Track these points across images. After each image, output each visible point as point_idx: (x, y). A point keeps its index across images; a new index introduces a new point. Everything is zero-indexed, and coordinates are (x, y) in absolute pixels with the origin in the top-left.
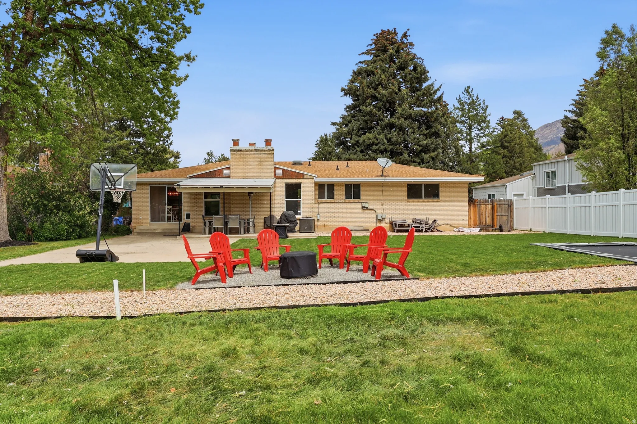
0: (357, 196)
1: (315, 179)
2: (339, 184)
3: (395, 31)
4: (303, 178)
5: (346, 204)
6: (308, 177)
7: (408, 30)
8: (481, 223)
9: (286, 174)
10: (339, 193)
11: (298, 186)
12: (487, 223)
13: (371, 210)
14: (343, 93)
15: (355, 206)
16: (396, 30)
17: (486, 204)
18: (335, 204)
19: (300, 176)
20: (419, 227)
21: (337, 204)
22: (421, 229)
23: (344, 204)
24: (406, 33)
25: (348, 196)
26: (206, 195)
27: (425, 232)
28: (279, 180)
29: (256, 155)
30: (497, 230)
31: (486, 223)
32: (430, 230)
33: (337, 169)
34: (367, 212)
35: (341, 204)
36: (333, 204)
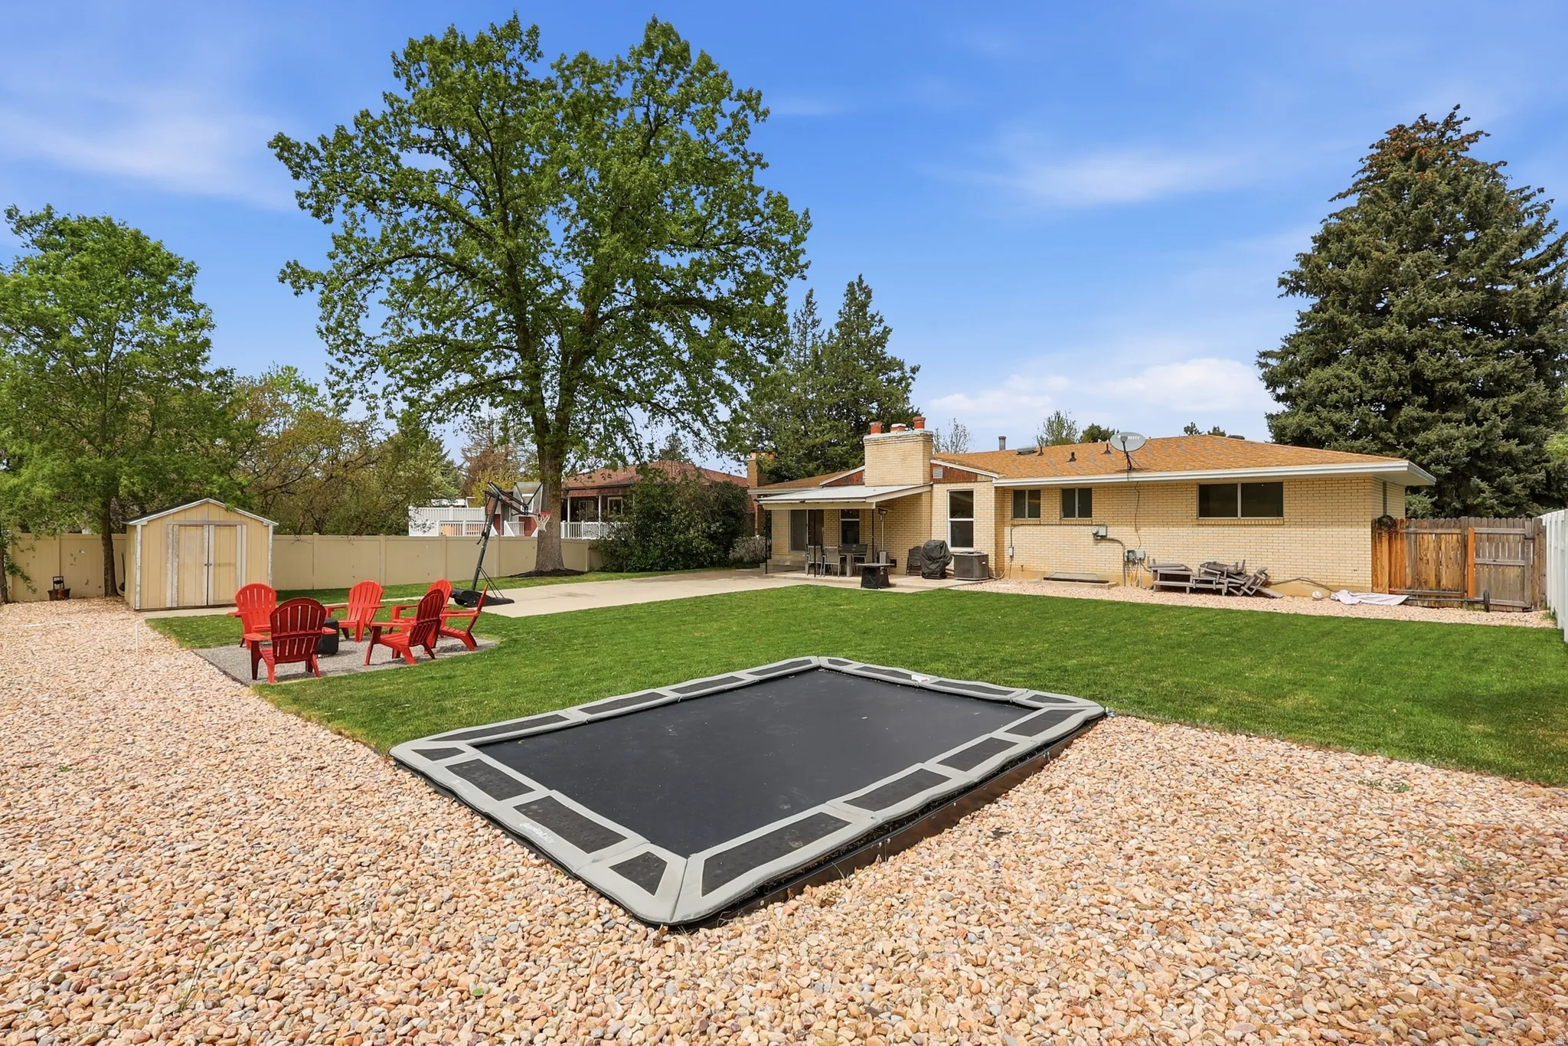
0: (1086, 512)
1: (994, 481)
2: (1050, 488)
3: (1425, 122)
4: (976, 481)
5: (1062, 527)
6: (984, 478)
7: (1458, 107)
8: (1419, 581)
9: (950, 475)
10: (1051, 507)
11: (970, 494)
12: (1444, 582)
13: (1113, 540)
14: (1283, 289)
15: (1080, 533)
16: (1426, 118)
17: (1439, 531)
18: (1042, 527)
19: (971, 477)
20: (1211, 582)
21: (1046, 527)
22: (1213, 586)
23: (1058, 528)
24: (1452, 116)
25: (1068, 512)
26: (845, 513)
27: (1226, 594)
28: (939, 486)
29: (899, 445)
30: (1477, 606)
31: (1439, 582)
32: (1241, 593)
33: (1073, 459)
34: (1104, 545)
35: (1054, 528)
36: (1039, 528)
